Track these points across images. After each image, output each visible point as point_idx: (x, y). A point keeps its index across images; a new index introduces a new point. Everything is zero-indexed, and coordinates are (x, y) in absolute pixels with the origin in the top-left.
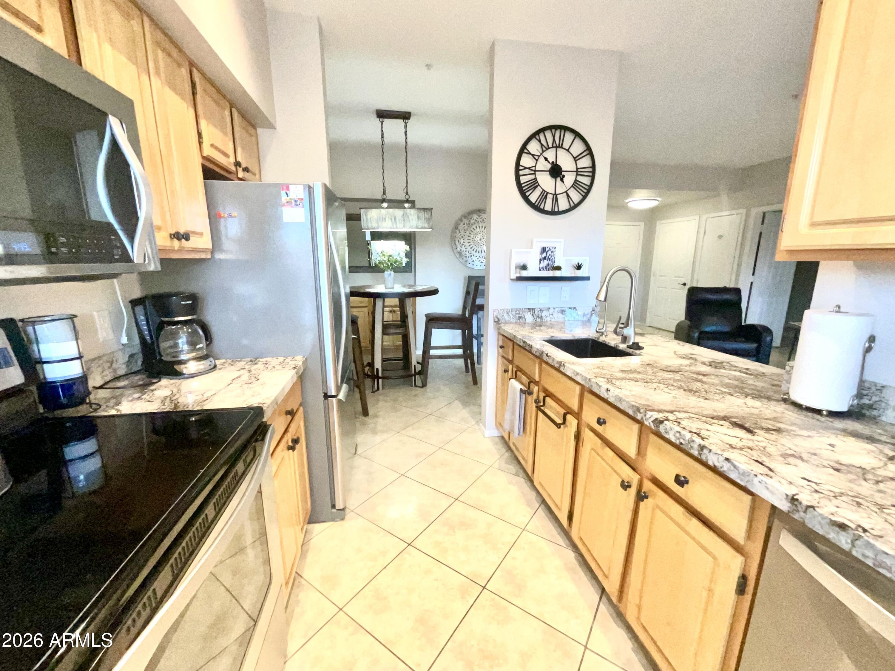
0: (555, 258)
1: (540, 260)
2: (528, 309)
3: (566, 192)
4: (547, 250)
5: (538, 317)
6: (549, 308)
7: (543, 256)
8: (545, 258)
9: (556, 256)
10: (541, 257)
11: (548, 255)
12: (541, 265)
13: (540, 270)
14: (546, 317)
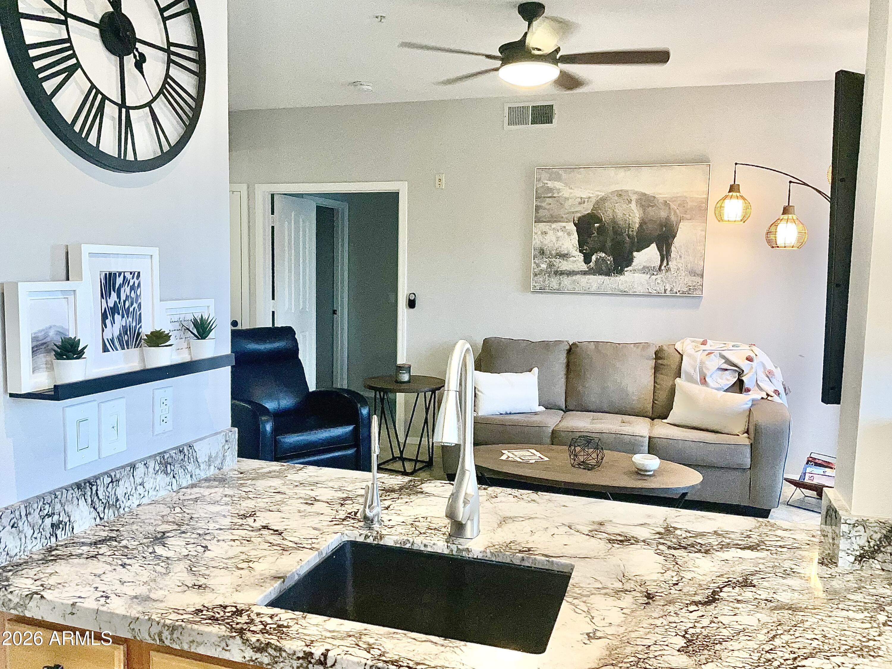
0: (140, 305)
1: (104, 317)
2: (79, 486)
3: (149, 105)
4: (119, 280)
5: (107, 505)
6: (133, 466)
7: (111, 304)
8: (114, 310)
9: (143, 300)
10: (104, 305)
11: (123, 297)
12: (108, 335)
13: (105, 350)
14: (128, 496)
